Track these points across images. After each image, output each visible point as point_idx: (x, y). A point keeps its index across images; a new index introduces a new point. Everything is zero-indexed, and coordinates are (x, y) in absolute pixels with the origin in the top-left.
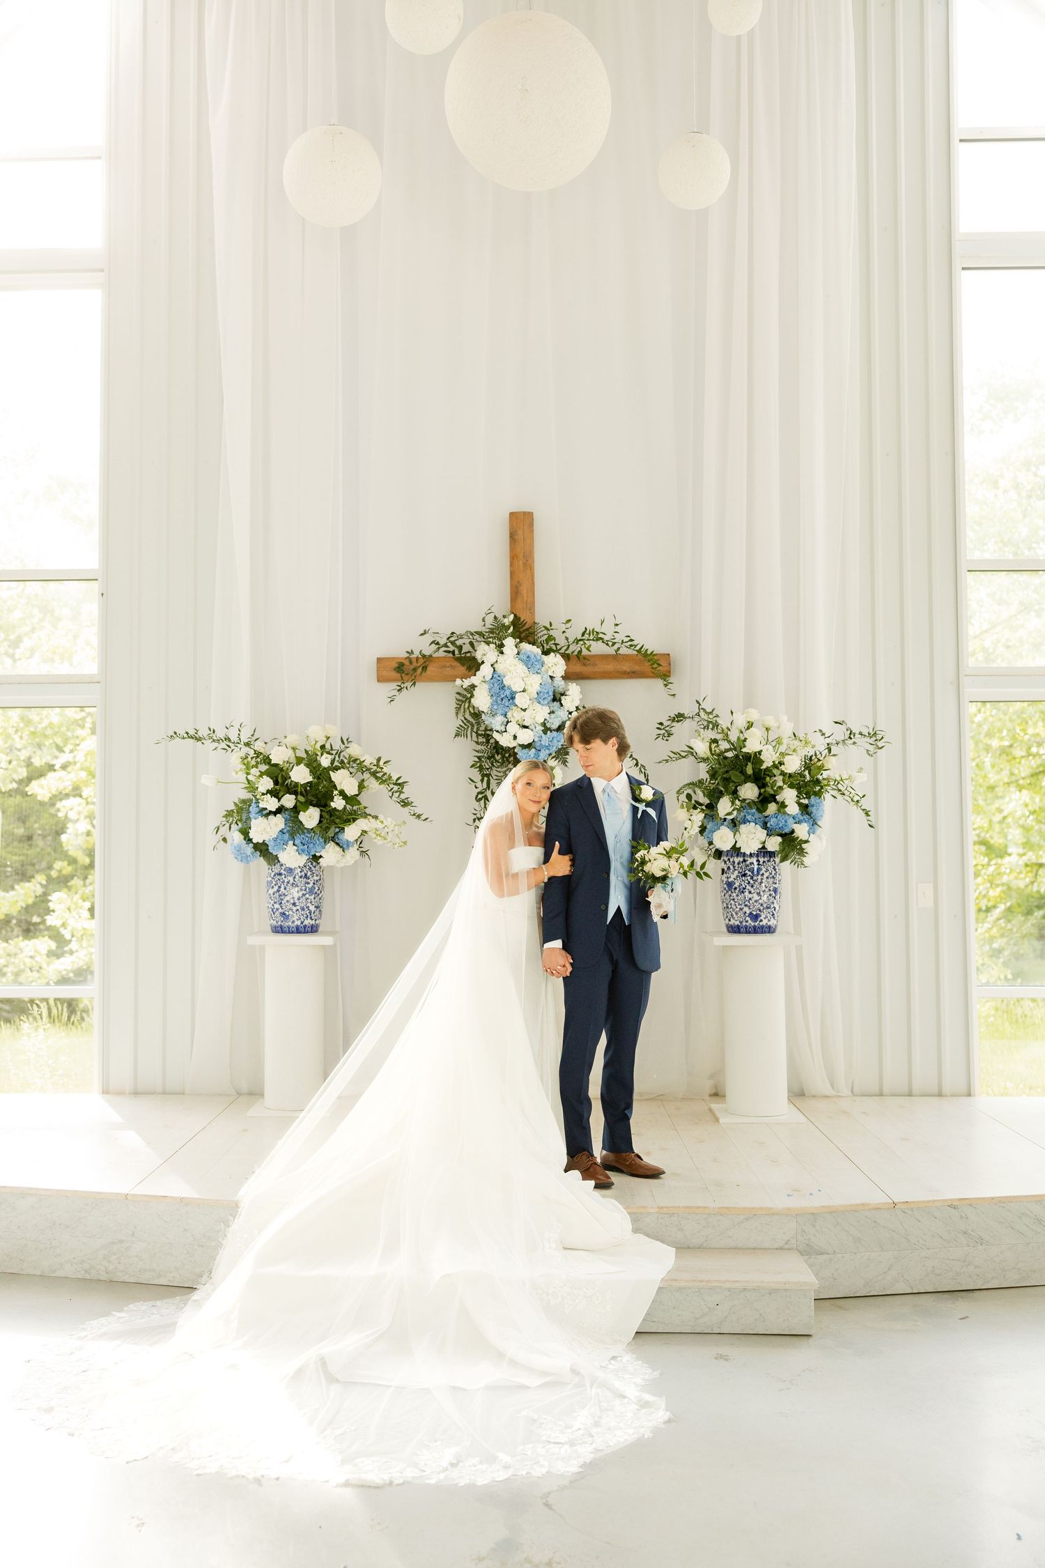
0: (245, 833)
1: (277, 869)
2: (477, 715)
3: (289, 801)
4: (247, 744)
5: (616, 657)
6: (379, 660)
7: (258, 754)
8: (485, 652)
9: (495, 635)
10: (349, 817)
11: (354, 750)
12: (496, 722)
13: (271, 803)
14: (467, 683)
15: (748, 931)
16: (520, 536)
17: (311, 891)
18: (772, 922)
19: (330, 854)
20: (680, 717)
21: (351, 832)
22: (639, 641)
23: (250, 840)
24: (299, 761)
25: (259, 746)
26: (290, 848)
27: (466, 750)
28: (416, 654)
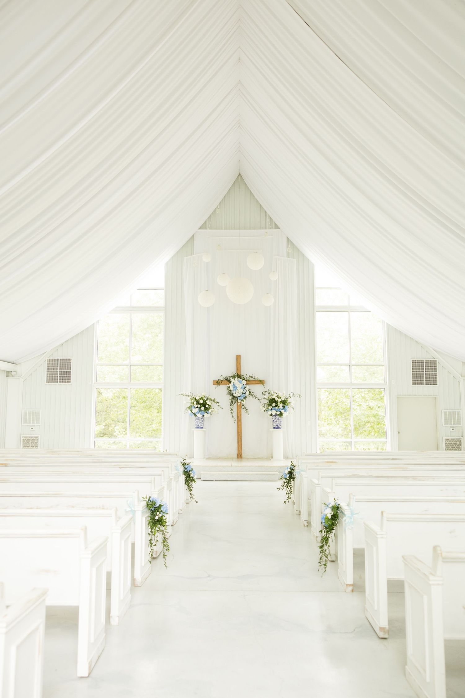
0: (191, 411)
1: (196, 417)
2: (231, 391)
3: (199, 406)
4: (192, 396)
5: (255, 381)
6: (213, 381)
7: (193, 398)
8: (232, 380)
9: (234, 377)
10: (209, 408)
11: (210, 397)
12: (234, 392)
13: (196, 406)
14: (229, 385)
15: (277, 428)
16: (238, 359)
17: (202, 421)
18: (280, 427)
19: (206, 415)
20: (266, 392)
21: (210, 411)
22: (259, 378)
23: (192, 412)
24: (200, 399)
25: (193, 396)
26: (199, 414)
27: (229, 397)
28: (220, 380)
